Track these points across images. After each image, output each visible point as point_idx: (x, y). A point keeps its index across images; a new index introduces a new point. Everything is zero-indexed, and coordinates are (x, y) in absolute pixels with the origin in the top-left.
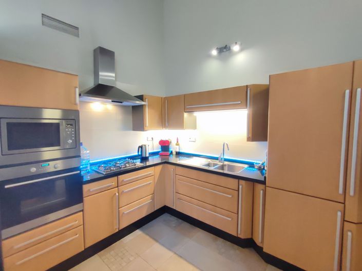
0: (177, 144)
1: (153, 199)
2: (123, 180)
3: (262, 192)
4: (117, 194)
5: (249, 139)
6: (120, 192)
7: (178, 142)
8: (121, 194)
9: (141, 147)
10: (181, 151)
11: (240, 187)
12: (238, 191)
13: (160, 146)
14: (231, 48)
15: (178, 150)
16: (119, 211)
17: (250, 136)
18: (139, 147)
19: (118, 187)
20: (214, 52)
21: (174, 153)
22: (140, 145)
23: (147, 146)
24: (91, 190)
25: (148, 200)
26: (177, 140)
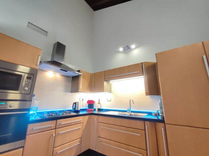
0: (99, 103)
1: (81, 142)
2: (60, 124)
3: (163, 129)
4: (54, 135)
5: (147, 94)
6: (56, 134)
7: (99, 102)
8: (57, 135)
9: (75, 103)
10: (101, 108)
11: (146, 126)
12: (145, 130)
13: (88, 104)
14: (130, 47)
15: (99, 107)
16: (53, 149)
17: (148, 91)
18: (74, 103)
19: (55, 129)
20: (121, 49)
21: (97, 110)
22: (75, 102)
23: (79, 103)
24: (34, 129)
25: (77, 142)
26: (99, 100)
